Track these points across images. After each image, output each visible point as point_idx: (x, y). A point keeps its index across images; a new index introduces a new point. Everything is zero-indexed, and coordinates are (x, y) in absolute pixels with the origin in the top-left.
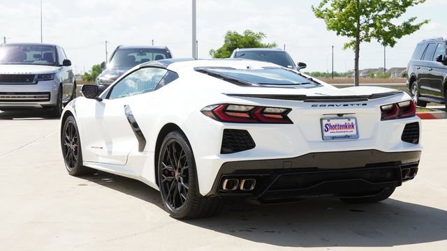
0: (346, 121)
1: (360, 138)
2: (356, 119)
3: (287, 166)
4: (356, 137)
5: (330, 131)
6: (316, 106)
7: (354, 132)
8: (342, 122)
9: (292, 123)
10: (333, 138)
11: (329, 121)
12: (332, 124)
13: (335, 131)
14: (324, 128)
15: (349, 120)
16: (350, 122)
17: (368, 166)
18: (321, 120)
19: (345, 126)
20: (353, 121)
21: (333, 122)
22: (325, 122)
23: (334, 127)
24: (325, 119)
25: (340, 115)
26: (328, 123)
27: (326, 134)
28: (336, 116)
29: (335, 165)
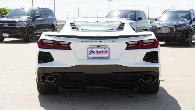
0: (103, 49)
1: (110, 58)
2: (109, 48)
3: (67, 71)
4: (108, 58)
5: (92, 54)
6: (84, 41)
7: (107, 55)
8: (100, 50)
9: (71, 50)
10: (93, 58)
11: (92, 49)
12: (94, 51)
13: (95, 54)
14: (89, 52)
15: (105, 49)
16: (105, 50)
17: (114, 73)
18: (88, 48)
19: (102, 52)
20: (107, 50)
21: (94, 50)
22: (90, 50)
23: (95, 52)
24: (90, 48)
25: (98, 46)
26: (92, 50)
27: (90, 56)
28: (97, 47)
29: (93, 72)
